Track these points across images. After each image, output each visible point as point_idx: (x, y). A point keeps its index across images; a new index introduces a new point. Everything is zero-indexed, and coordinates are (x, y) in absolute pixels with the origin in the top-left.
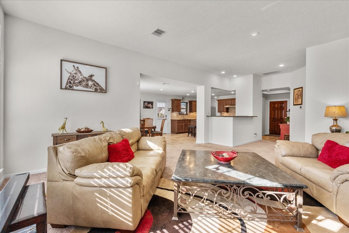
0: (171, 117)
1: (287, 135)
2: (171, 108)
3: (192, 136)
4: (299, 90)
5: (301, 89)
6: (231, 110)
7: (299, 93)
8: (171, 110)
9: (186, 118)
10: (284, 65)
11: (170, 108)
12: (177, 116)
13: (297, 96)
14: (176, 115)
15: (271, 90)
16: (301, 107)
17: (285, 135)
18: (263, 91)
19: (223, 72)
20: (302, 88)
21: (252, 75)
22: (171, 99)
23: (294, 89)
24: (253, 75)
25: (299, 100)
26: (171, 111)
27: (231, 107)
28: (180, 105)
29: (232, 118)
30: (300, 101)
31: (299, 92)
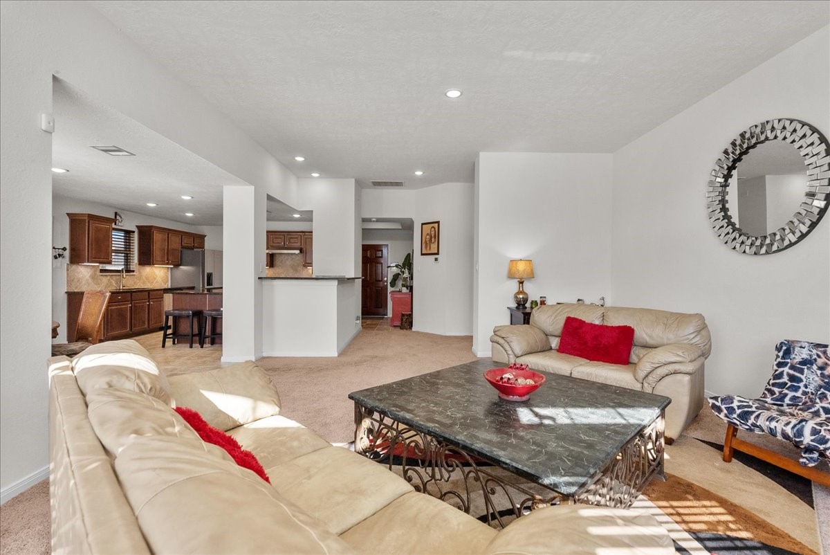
0: (69, 282)
1: (407, 315)
2: (68, 247)
3: (174, 343)
4: (433, 227)
5: (436, 225)
6: (281, 261)
7: (433, 233)
8: (67, 253)
9: (130, 283)
10: (422, 173)
11: (64, 249)
12: (93, 277)
13: (428, 237)
14: (88, 277)
15: (379, 220)
16: (436, 259)
17: (403, 315)
18: (364, 220)
19: (300, 159)
20: (438, 222)
21: (353, 180)
22: (68, 214)
23: (423, 224)
24: (356, 180)
25: (432, 245)
26: (67, 260)
27: (278, 254)
28: (108, 239)
29: (336, 283)
30: (434, 246)
31: (433, 229)
